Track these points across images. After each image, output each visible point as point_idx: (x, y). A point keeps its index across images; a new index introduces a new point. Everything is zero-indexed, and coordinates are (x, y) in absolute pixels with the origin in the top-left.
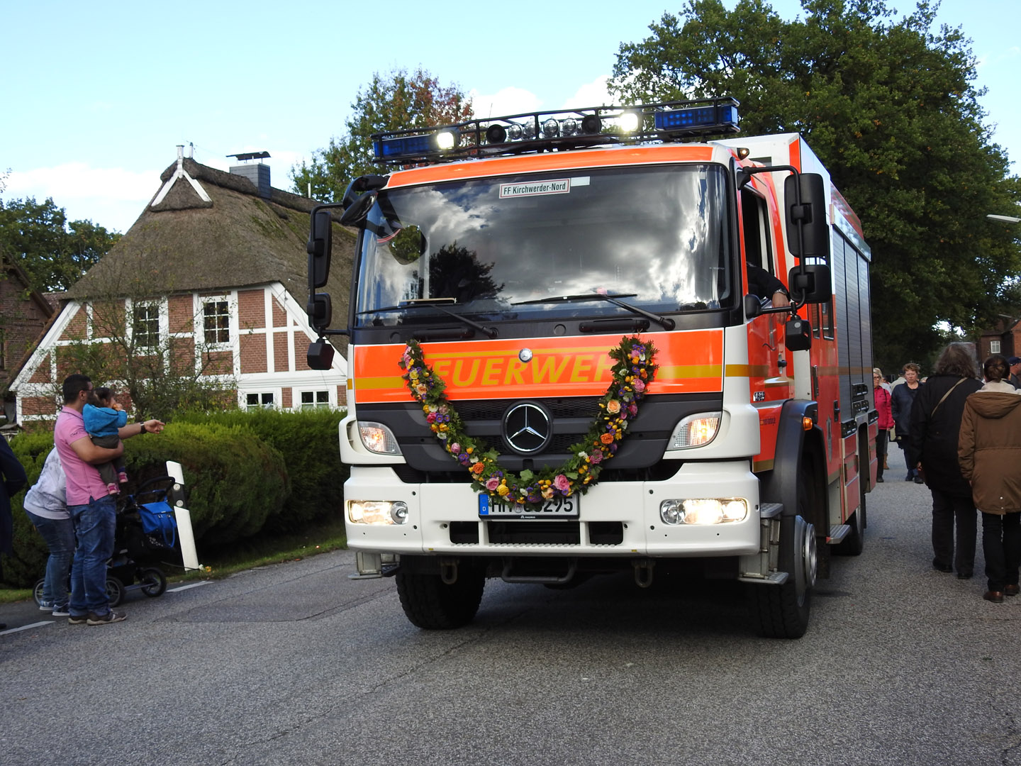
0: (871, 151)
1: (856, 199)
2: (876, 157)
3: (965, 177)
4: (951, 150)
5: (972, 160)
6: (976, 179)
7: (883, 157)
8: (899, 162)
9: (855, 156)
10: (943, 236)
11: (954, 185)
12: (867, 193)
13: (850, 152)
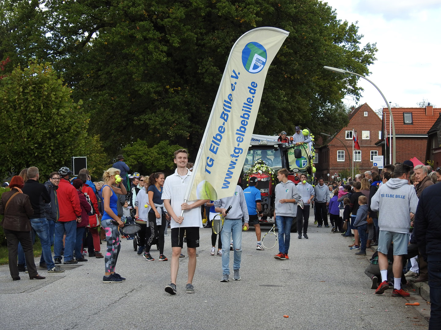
0: (237, 4)
1: (224, 40)
2: (240, 9)
3: (305, 29)
4: (295, 7)
5: (310, 15)
6: (313, 30)
7: (245, 10)
8: (257, 14)
9: (225, 7)
10: (286, 73)
11: (296, 35)
12: (231, 35)
13: (221, 4)
